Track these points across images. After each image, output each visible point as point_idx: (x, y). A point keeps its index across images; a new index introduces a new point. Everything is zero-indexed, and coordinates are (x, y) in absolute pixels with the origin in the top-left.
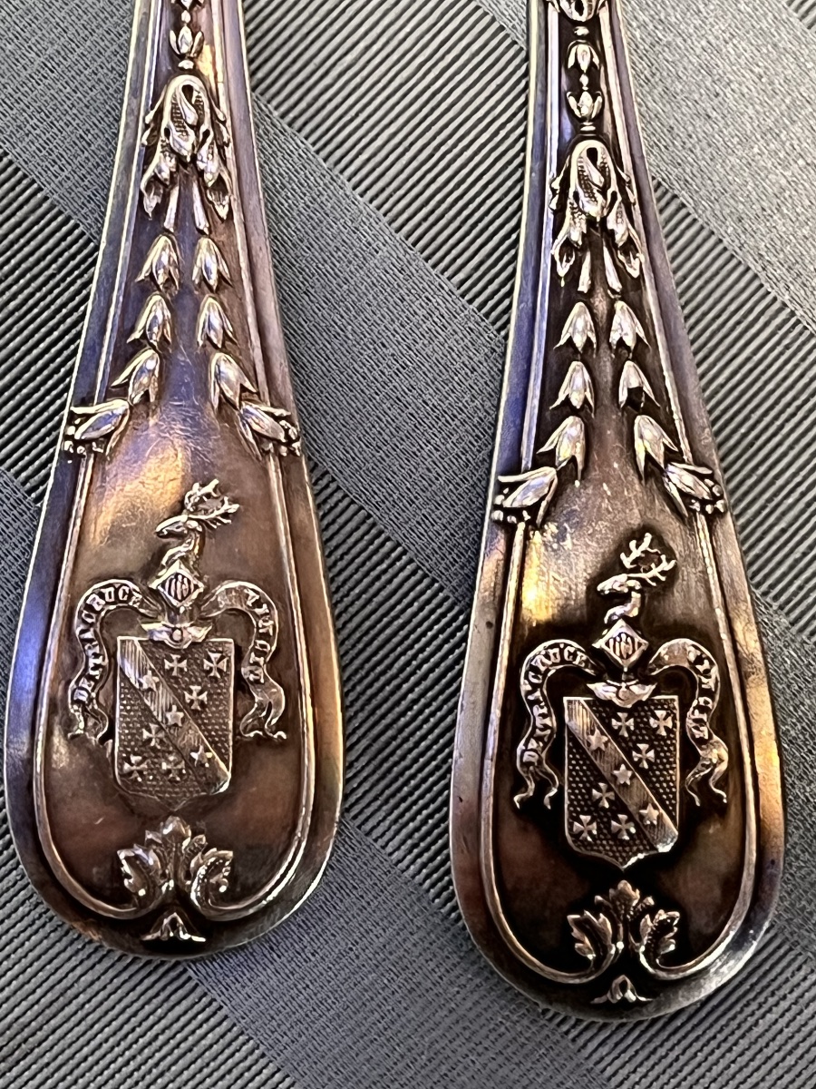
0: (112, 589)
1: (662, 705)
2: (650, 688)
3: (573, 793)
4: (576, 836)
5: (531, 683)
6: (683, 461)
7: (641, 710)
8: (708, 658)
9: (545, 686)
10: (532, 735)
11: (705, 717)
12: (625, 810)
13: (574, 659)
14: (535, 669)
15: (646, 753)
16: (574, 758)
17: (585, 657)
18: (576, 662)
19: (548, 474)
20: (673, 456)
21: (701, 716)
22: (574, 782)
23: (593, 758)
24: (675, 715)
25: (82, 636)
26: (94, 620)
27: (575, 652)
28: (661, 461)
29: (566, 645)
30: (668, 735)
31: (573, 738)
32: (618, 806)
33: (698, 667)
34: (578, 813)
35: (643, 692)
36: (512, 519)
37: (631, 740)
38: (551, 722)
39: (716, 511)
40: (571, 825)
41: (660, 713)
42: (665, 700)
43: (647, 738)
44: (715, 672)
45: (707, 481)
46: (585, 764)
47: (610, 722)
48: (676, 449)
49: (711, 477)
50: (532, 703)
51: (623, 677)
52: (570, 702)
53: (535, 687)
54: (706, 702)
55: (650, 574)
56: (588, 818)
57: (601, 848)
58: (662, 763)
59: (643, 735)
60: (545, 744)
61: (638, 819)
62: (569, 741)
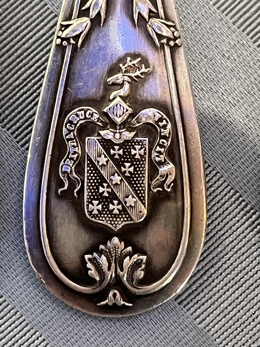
0: (83, 112)
1: (139, 143)
2: (133, 134)
3: (89, 189)
4: (90, 213)
5: (68, 129)
6: (159, 18)
7: (126, 145)
8: (165, 119)
9: (76, 130)
10: (67, 157)
11: (162, 150)
12: (117, 198)
13: (92, 117)
14: (71, 122)
15: (128, 168)
16: (90, 170)
17: (97, 116)
18: (93, 119)
19: (86, 21)
20: (153, 15)
21: (160, 149)
22: (90, 182)
23: (100, 169)
24: (146, 148)
25: (67, 137)
26: (73, 128)
27: (93, 113)
28: (146, 16)
29: (89, 109)
30: (141, 159)
31: (90, 159)
32: (113, 196)
33: (160, 123)
34: (92, 200)
35: (128, 135)
36: (65, 43)
37: (121, 161)
38: (78, 150)
39: (176, 45)
40: (88, 205)
41: (138, 147)
42: (141, 140)
43: (129, 160)
44: (169, 126)
45: (171, 28)
46: (96, 173)
47: (110, 151)
48: (156, 11)
49: (174, 27)
50: (68, 140)
51: (118, 127)
52: (89, 139)
53: (70, 131)
54: (163, 143)
55: (135, 74)
56: (97, 202)
57: (104, 219)
58: (137, 174)
59: (128, 159)
60: (75, 162)
61: (123, 203)
62: (88, 160)
